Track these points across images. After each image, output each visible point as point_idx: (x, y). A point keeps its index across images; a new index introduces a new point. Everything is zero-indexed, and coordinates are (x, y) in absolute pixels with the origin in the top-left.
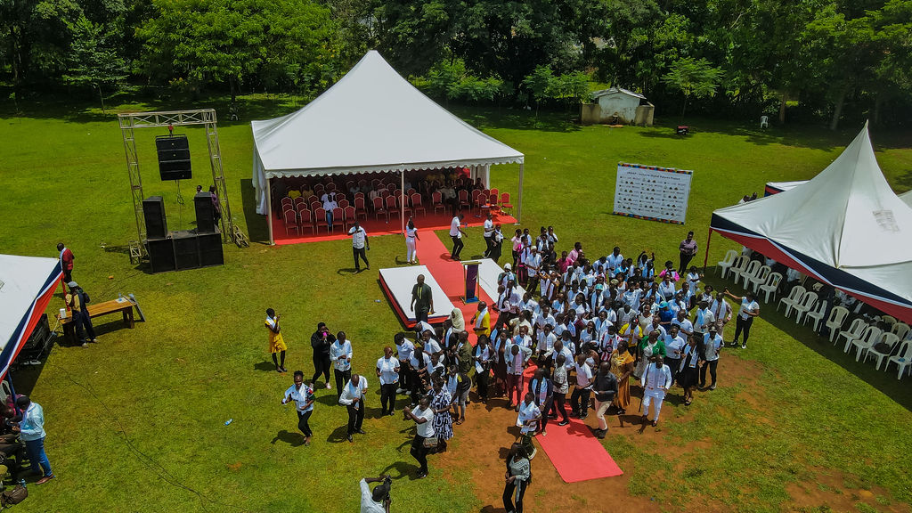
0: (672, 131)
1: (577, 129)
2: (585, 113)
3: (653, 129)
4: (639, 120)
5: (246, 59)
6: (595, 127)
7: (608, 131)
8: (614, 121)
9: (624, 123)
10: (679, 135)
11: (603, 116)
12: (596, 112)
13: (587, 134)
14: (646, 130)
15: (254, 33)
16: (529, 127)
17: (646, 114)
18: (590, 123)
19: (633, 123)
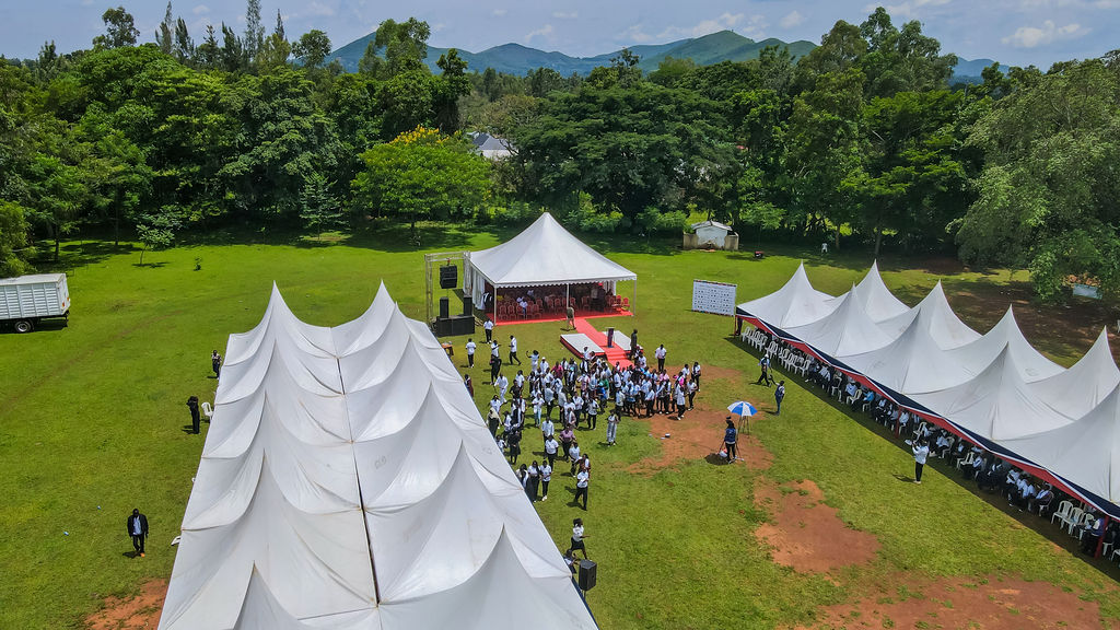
0: (753, 254)
1: (678, 252)
2: (686, 240)
3: (737, 253)
4: (728, 246)
5: (433, 203)
6: (693, 252)
7: (703, 254)
8: (708, 247)
9: (717, 249)
10: (756, 258)
11: (700, 243)
12: (694, 240)
13: (686, 257)
14: (732, 254)
15: (439, 183)
16: (642, 251)
17: (733, 243)
18: (690, 248)
19: (723, 249)
